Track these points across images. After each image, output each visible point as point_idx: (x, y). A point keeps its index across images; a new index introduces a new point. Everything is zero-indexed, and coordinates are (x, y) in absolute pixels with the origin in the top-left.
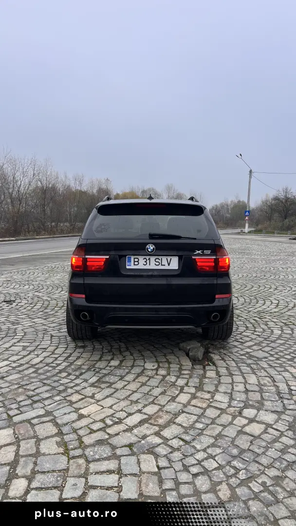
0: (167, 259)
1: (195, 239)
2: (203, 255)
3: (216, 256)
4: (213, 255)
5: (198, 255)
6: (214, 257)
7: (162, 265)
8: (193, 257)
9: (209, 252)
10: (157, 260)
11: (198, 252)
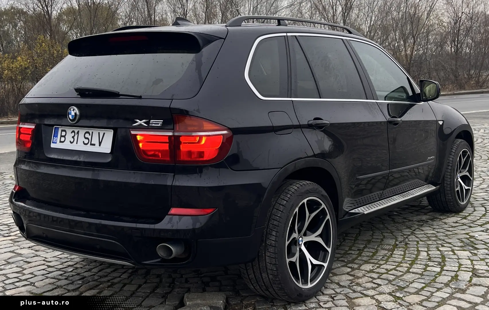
0: (99, 133)
1: (140, 97)
2: (149, 128)
3: (173, 130)
4: (168, 130)
5: (140, 128)
6: (170, 134)
7: (91, 144)
8: (133, 132)
9: (159, 123)
10: (87, 135)
11: (139, 122)
